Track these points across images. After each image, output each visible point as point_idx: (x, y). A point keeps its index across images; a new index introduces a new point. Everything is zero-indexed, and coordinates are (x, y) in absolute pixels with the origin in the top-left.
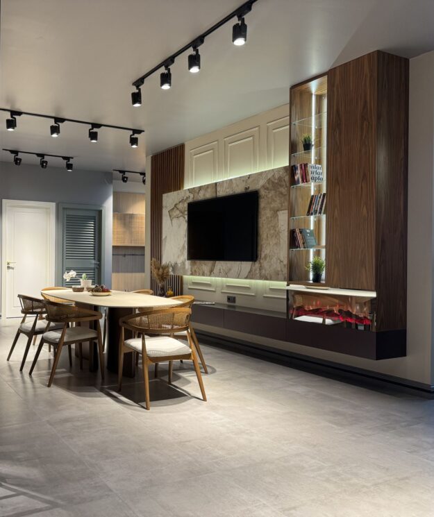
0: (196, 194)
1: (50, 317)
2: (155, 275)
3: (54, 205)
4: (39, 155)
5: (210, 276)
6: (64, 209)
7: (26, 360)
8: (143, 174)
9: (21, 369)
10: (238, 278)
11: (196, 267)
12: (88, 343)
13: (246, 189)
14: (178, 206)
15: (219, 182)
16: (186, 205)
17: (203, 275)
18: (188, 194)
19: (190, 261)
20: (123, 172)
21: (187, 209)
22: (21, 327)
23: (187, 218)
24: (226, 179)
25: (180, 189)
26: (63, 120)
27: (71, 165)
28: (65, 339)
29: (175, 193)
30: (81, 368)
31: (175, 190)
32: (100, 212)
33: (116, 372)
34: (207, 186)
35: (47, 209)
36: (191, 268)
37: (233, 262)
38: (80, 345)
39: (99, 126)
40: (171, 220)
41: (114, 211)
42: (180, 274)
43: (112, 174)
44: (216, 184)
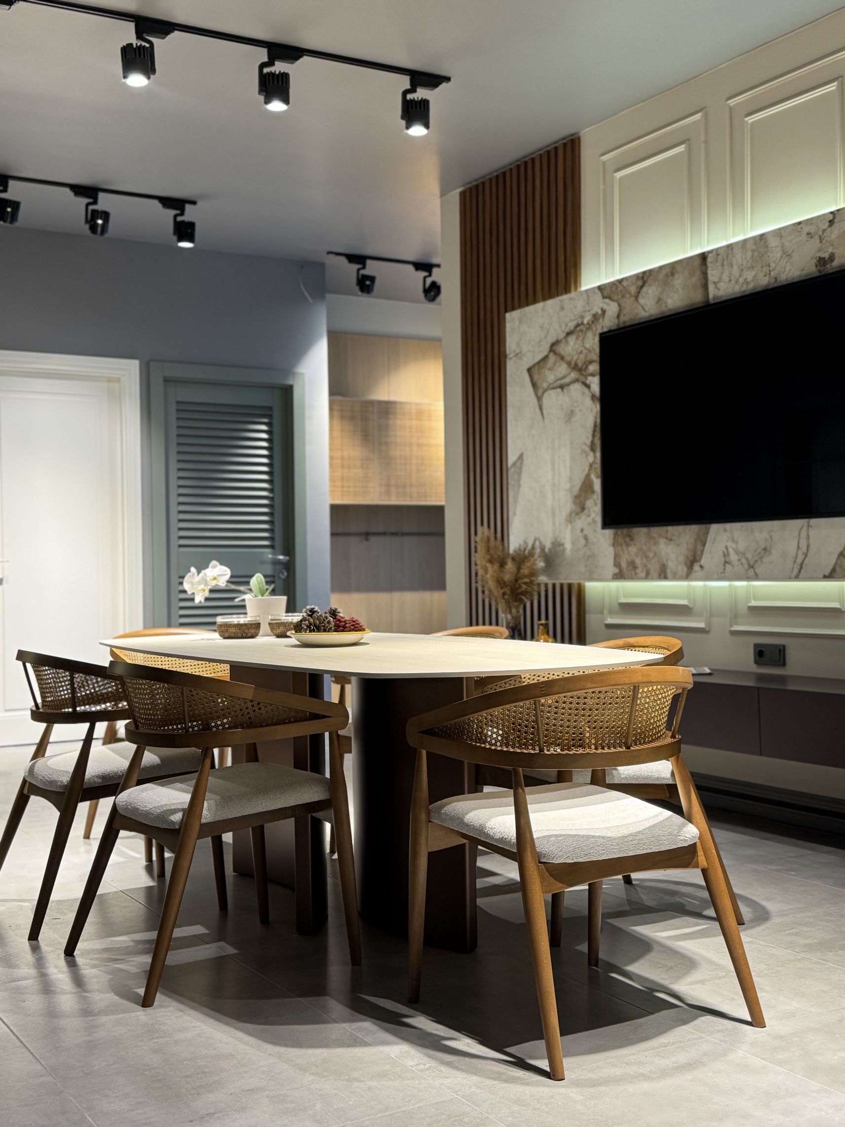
0: (628, 302)
1: (142, 730)
2: (491, 584)
3: (134, 366)
4: (79, 190)
5: (687, 577)
6: (166, 380)
7: (55, 896)
8: (425, 267)
9: (34, 935)
10: (797, 578)
11: (633, 549)
12: (288, 826)
13: (822, 261)
14: (561, 349)
15: (716, 251)
16: (592, 342)
17: (663, 575)
18: (599, 304)
19: (609, 533)
20: (358, 259)
21: (595, 355)
22: (31, 770)
23: (596, 387)
24: (741, 237)
25: (567, 290)
26: (164, 27)
27: (191, 225)
28: (208, 813)
29: (551, 304)
30: (265, 920)
31: (549, 294)
32: (288, 392)
33: (402, 932)
34: (672, 269)
35: (110, 380)
36: (616, 556)
37: (775, 525)
38: (259, 832)
39: (293, 53)
40: (539, 398)
41: (334, 390)
42: (574, 580)
43: (321, 266)
44: (703, 257)
